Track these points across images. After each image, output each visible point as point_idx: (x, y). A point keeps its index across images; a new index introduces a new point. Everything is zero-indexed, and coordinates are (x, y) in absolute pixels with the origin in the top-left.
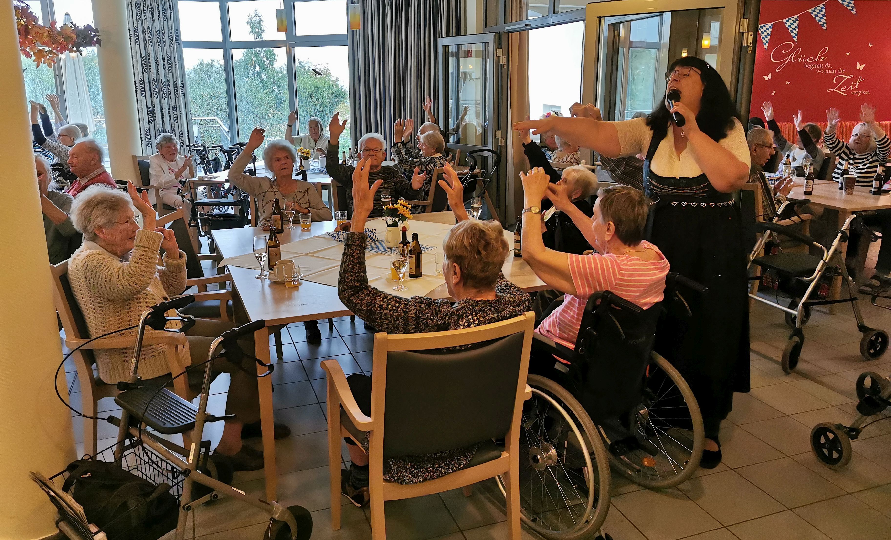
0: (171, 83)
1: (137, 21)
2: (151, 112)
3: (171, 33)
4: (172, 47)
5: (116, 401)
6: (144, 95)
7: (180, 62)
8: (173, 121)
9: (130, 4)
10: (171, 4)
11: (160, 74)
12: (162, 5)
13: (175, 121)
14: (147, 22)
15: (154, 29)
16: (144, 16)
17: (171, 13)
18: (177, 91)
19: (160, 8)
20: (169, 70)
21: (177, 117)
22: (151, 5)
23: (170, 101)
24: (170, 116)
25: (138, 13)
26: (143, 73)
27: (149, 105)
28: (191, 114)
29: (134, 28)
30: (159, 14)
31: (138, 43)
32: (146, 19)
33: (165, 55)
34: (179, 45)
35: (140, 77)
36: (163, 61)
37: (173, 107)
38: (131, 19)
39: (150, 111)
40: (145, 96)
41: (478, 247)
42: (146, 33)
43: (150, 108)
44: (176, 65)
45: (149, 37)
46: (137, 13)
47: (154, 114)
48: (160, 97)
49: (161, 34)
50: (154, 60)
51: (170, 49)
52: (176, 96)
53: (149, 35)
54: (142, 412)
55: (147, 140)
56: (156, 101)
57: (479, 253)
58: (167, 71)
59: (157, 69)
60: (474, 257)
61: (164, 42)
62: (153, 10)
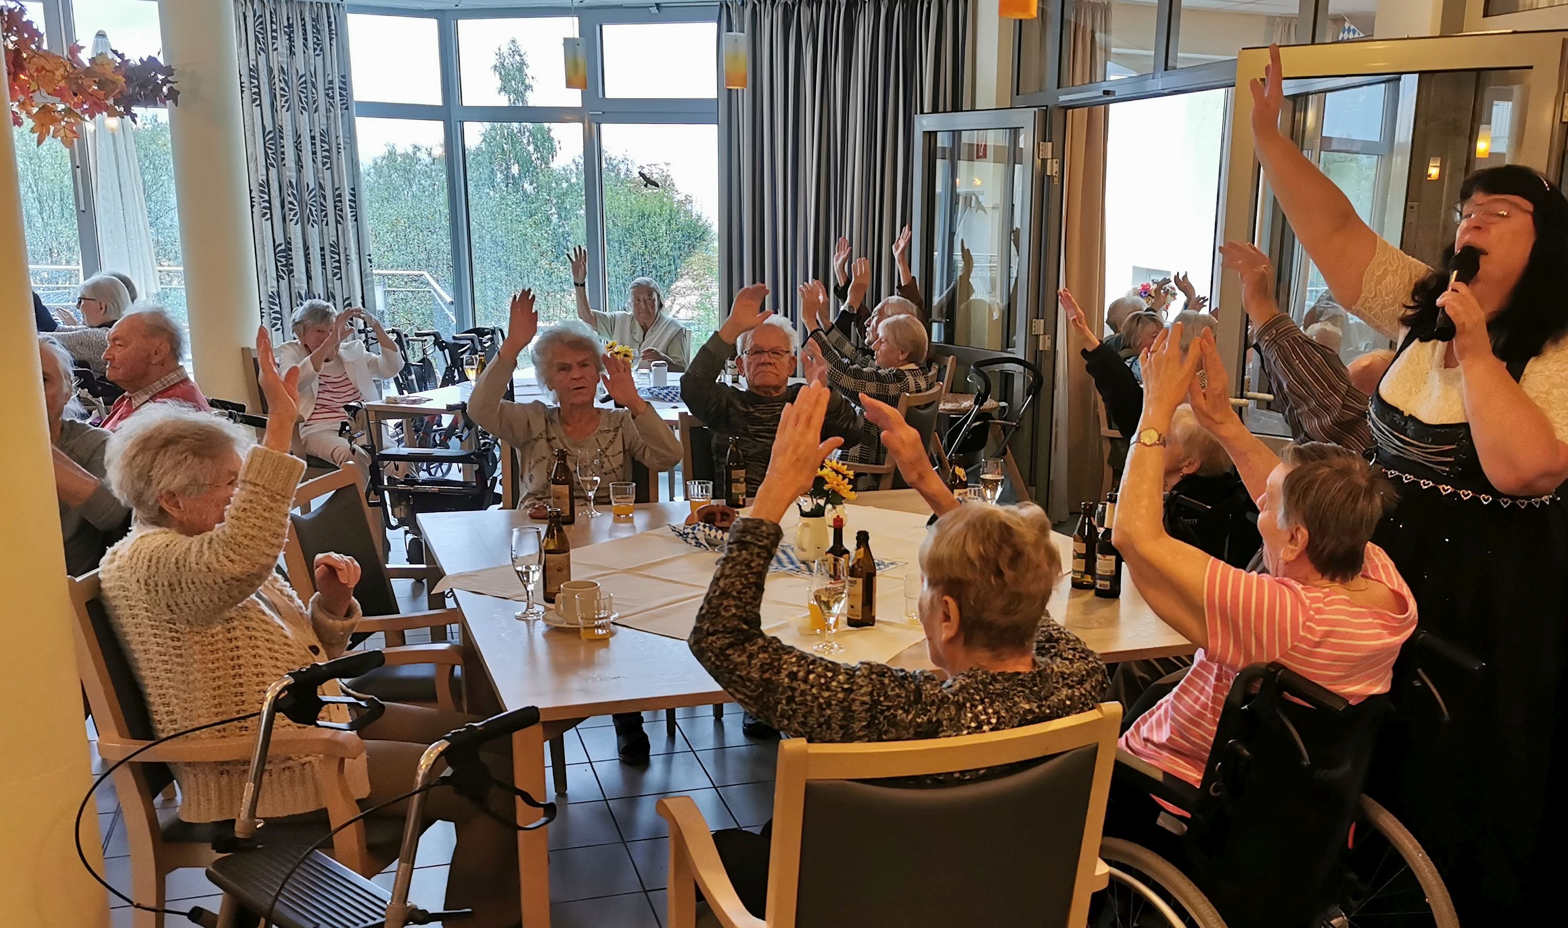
0: (329, 193)
1: (258, 54)
2: (284, 254)
3: (331, 82)
4: (332, 114)
5: (209, 876)
6: (268, 216)
7: (348, 146)
8: (330, 276)
9: (241, 15)
10: (332, 19)
11: (304, 171)
12: (313, 20)
13: (335, 275)
14: (279, 58)
15: (294, 71)
16: (273, 44)
17: (331, 39)
18: (341, 210)
19: (309, 27)
20: (324, 164)
21: (340, 268)
22: (288, 20)
23: (325, 232)
24: (324, 264)
25: (260, 36)
26: (267, 170)
27: (280, 239)
28: (370, 261)
29: (250, 70)
30: (306, 39)
31: (258, 102)
32: (276, 49)
33: (317, 130)
34: (347, 108)
35: (260, 178)
36: (313, 144)
37: (331, 245)
38: (244, 48)
39: (279, 252)
40: (271, 218)
41: (997, 562)
42: (277, 80)
43: (280, 245)
44: (339, 152)
45: (282, 89)
46: (256, 37)
47: (288, 258)
48: (304, 222)
49: (309, 85)
50: (291, 141)
51: (328, 118)
52: (337, 222)
53: (283, 85)
54: (270, 900)
55: (273, 315)
56: (295, 231)
57: (999, 573)
58: (320, 165)
59: (299, 160)
60: (989, 581)
61: (314, 102)
62: (293, 32)
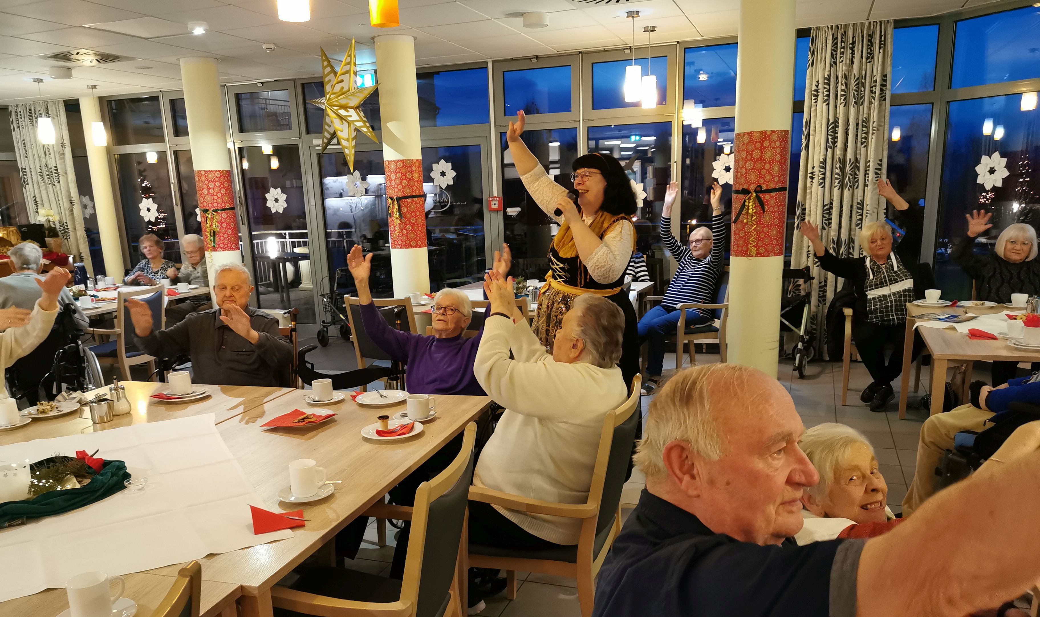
0: (862, 165)
1: (831, 66)
2: (827, 211)
3: (876, 81)
4: (873, 105)
10: (883, 33)
11: (848, 149)
12: (869, 36)
14: (841, 68)
15: (852, 77)
16: (841, 57)
17: (880, 48)
19: (866, 42)
20: (862, 144)
22: (853, 38)
23: (855, 194)
24: (850, 217)
26: (826, 151)
27: (827, 201)
29: (825, 79)
30: (862, 51)
31: (827, 102)
32: (843, 61)
33: (860, 118)
36: (857, 129)
37: (858, 203)
42: (840, 84)
43: (827, 205)
46: (832, 54)
47: (830, 214)
49: (860, 85)
50: (843, 128)
56: (837, 194)
58: (859, 144)
59: (846, 142)
61: (862, 97)
62: (854, 47)
